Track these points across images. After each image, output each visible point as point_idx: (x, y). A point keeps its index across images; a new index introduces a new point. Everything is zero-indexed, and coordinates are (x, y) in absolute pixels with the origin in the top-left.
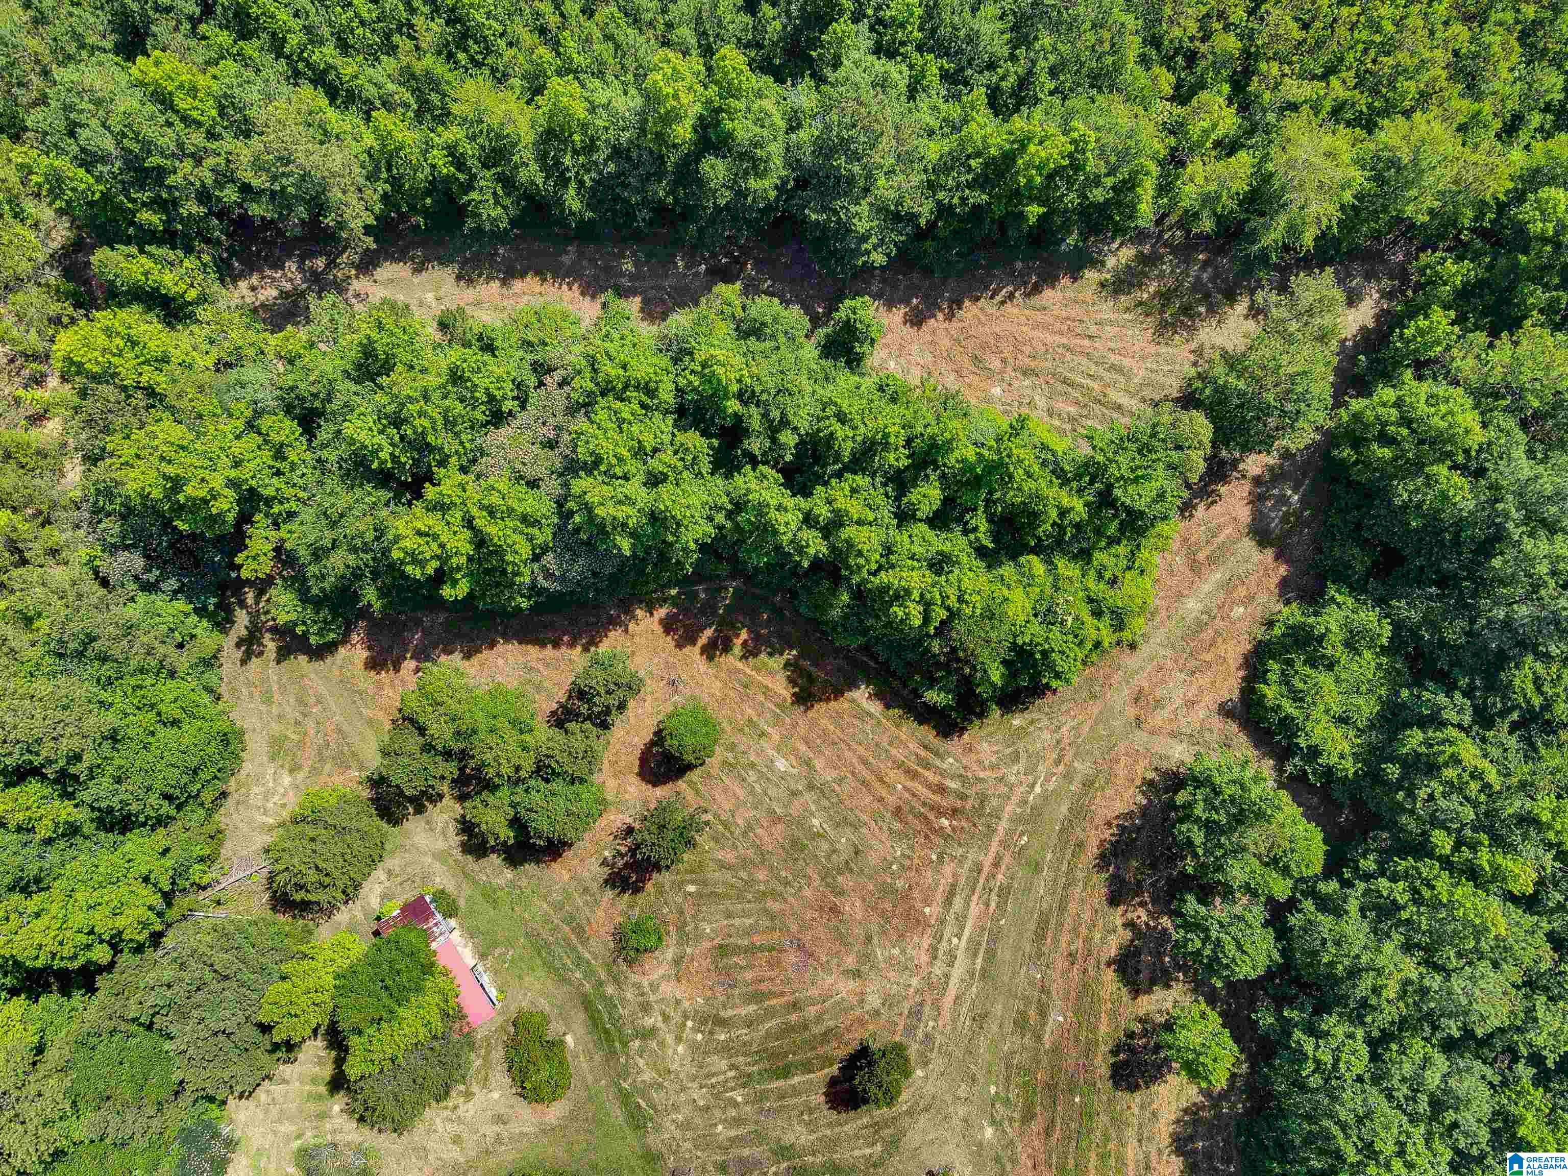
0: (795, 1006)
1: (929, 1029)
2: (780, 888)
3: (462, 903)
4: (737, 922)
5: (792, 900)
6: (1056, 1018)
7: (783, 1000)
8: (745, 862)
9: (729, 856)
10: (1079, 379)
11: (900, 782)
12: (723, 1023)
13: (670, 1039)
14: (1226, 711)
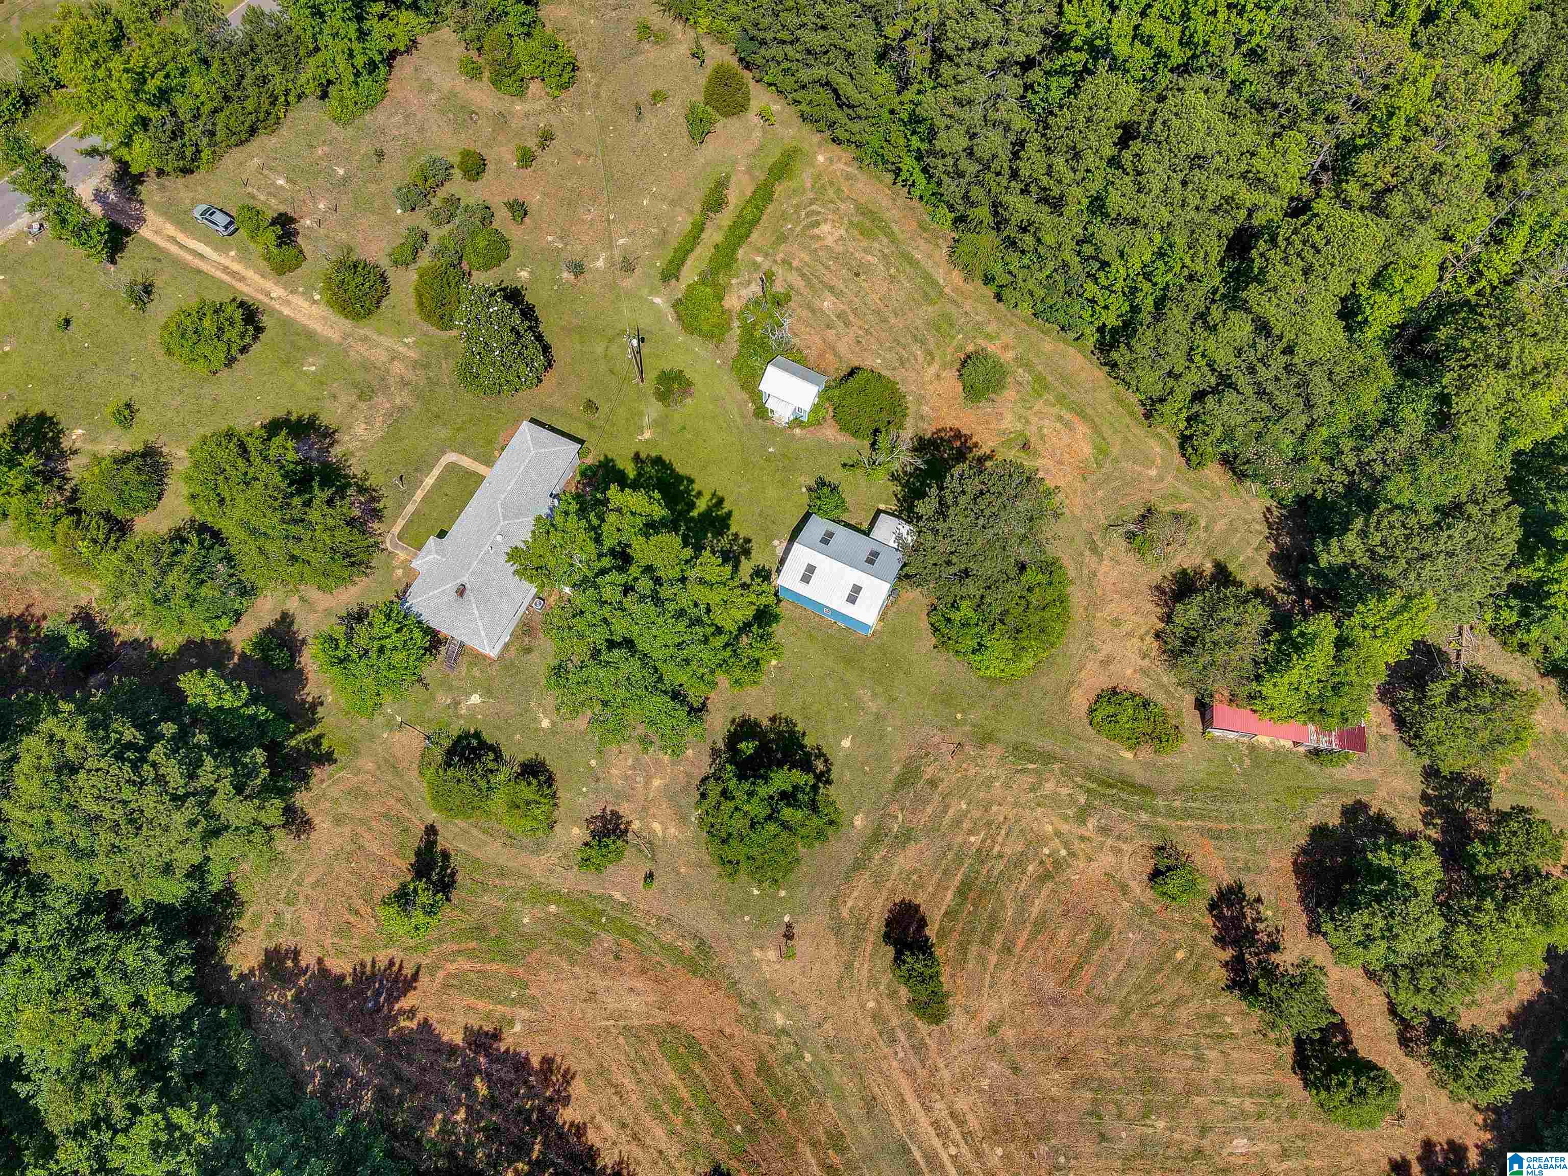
0: (1007, 949)
1: (899, 1049)
2: (1121, 1032)
3: (1314, 768)
4: (1120, 966)
5: (1102, 1032)
7: (1020, 943)
8: (1168, 1023)
9: (1184, 1013)
12: (1044, 877)
13: (1065, 828)
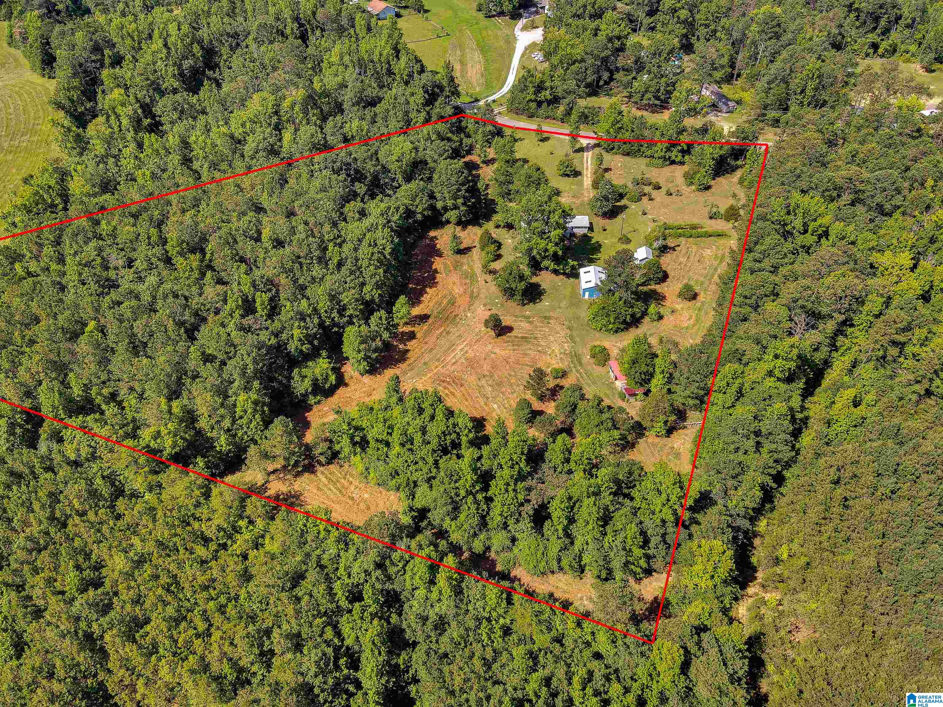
0: (514, 350)
6: (438, 332)
7: (518, 352)
10: (335, 490)
11: (458, 394)
12: (539, 351)
13: (556, 351)
14: (346, 385)
